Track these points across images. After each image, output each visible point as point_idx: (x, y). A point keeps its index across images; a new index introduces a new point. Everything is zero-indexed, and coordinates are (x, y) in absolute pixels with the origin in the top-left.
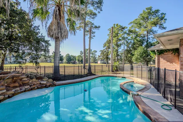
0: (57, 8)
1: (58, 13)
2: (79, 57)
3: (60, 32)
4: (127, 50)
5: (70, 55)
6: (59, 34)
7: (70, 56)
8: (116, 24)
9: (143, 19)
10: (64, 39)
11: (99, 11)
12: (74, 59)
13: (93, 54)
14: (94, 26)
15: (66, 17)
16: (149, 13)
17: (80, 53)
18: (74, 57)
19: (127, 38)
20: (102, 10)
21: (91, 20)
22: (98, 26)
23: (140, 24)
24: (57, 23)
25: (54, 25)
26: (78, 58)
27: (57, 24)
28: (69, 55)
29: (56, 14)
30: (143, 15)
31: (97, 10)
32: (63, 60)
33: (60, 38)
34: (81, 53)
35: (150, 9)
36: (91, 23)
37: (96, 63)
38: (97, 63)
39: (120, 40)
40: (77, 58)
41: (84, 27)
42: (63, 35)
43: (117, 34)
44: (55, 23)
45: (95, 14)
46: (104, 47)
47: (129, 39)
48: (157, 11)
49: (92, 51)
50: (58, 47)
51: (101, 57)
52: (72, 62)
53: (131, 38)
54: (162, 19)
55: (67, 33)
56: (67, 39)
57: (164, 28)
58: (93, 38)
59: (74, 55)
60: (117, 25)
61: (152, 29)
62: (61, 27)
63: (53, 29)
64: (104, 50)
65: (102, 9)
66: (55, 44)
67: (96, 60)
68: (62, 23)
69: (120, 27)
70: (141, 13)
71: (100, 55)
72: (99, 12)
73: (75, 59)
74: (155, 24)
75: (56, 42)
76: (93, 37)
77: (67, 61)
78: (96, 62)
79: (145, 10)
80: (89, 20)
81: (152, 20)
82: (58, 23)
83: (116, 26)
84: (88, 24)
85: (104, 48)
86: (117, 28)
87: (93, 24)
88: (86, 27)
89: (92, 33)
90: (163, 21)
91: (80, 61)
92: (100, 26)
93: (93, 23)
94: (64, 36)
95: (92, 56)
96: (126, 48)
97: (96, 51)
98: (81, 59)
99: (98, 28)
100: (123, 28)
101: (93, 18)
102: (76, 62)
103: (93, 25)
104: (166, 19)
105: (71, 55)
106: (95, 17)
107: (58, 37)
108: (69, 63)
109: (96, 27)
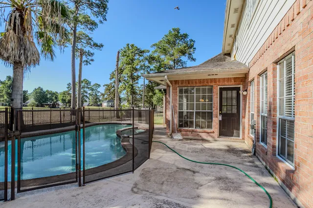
0: (18, 14)
1: (18, 22)
2: (64, 94)
3: (24, 54)
4: (148, 86)
5: (45, 90)
6: (22, 58)
7: (45, 92)
8: (130, 44)
9: (169, 42)
10: (32, 66)
11: (102, 19)
12: (54, 98)
13: (92, 90)
14: (92, 43)
15: (36, 29)
16: (176, 36)
17: (67, 86)
18: (54, 94)
19: (149, 67)
20: (106, 20)
21: (87, 32)
22: (99, 45)
23: (164, 50)
24: (17, 38)
25: (12, 40)
26: (63, 97)
27: (18, 41)
28: (42, 90)
29: (15, 23)
30: (169, 37)
31: (97, 17)
32: (28, 99)
33: (23, 63)
34: (68, 88)
35: (178, 31)
36: (88, 36)
37: (98, 106)
38: (101, 105)
39: (136, 70)
40: (60, 97)
41: (72, 43)
42: (29, 59)
43: (132, 60)
44: (13, 39)
45: (94, 24)
46: (111, 79)
47: (151, 70)
48: (186, 36)
49: (92, 84)
50: (19, 77)
51: (106, 95)
52: (48, 105)
53: (154, 68)
54: (191, 47)
55: (38, 57)
56: (37, 66)
57: (194, 60)
58: (90, 64)
59: (54, 91)
60: (132, 46)
61: (181, 59)
62: (25, 47)
63: (9, 47)
64: (111, 84)
65: (106, 18)
66: (14, 72)
67: (100, 101)
68: (27, 39)
69: (137, 50)
70: (166, 34)
71: (103, 92)
72: (101, 22)
73: (56, 98)
74: (183, 53)
75: (14, 69)
76: (91, 62)
77: (36, 101)
78: (99, 103)
79: (172, 30)
80: (83, 32)
81: (180, 47)
82: (20, 40)
83: (130, 48)
84: (81, 37)
85: (112, 82)
86: (131, 51)
87: (90, 39)
88: (77, 43)
89: (89, 55)
90: (192, 50)
91: (67, 101)
92: (103, 44)
93: (90, 37)
94: (32, 61)
95: (91, 93)
96: (147, 82)
97: (99, 86)
98: (69, 98)
99: (99, 46)
100: (141, 53)
101: (90, 29)
102: (59, 105)
103: (90, 41)
104: (195, 48)
105: (47, 91)
106: (94, 27)
107: (20, 62)
108: (42, 106)
109: (96, 45)
